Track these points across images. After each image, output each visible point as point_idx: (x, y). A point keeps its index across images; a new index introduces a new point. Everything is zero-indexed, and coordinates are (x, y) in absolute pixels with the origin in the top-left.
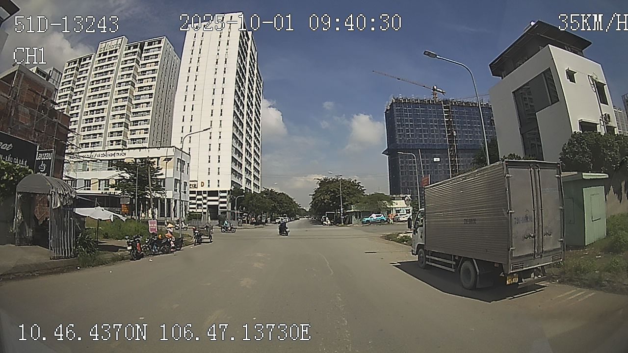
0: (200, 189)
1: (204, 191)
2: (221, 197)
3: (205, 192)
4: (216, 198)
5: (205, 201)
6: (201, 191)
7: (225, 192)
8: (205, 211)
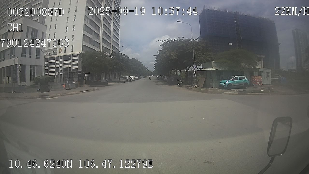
0: (58, 55)
4: (70, 61)
6: (59, 57)
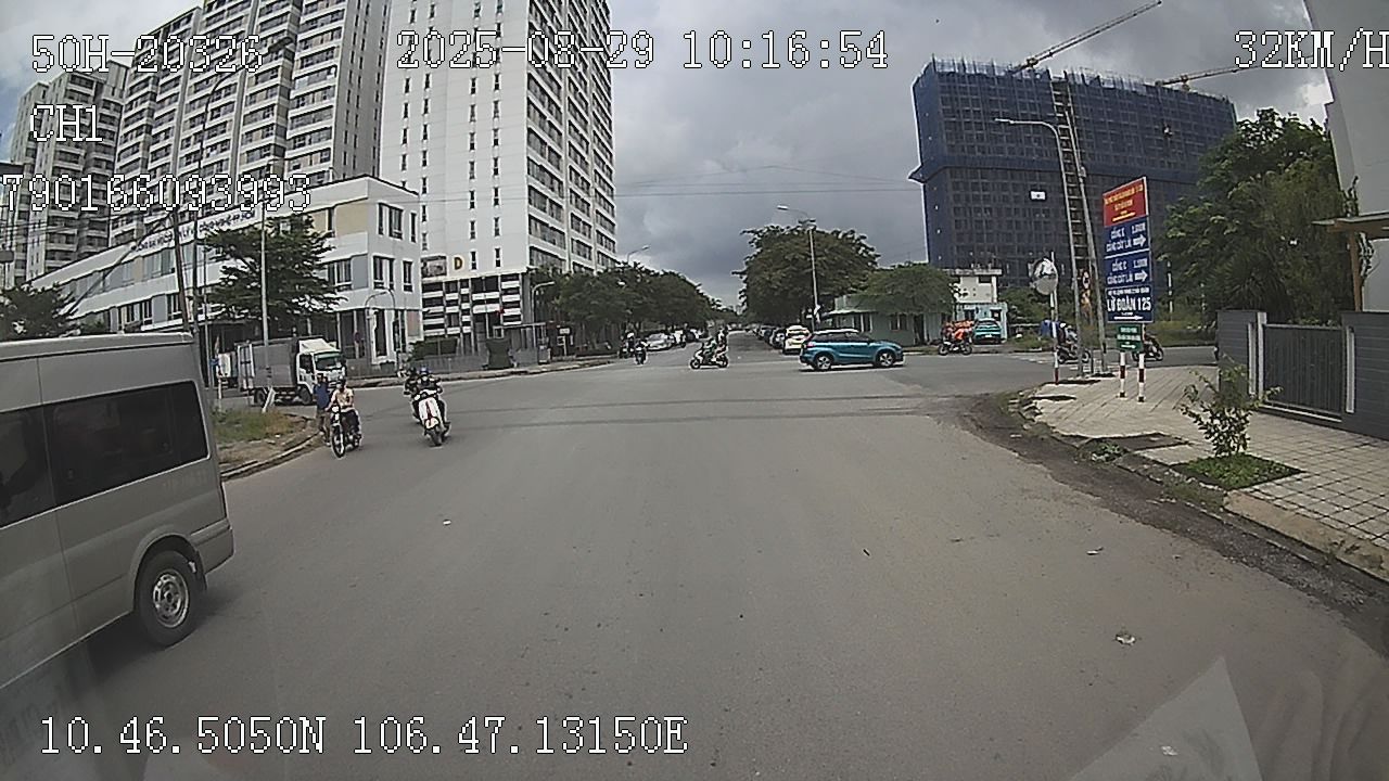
0: (452, 275)
1: (461, 281)
2: (506, 292)
3: (464, 283)
4: (495, 295)
5: (465, 306)
6: (456, 282)
7: (514, 277)
8: (467, 329)
